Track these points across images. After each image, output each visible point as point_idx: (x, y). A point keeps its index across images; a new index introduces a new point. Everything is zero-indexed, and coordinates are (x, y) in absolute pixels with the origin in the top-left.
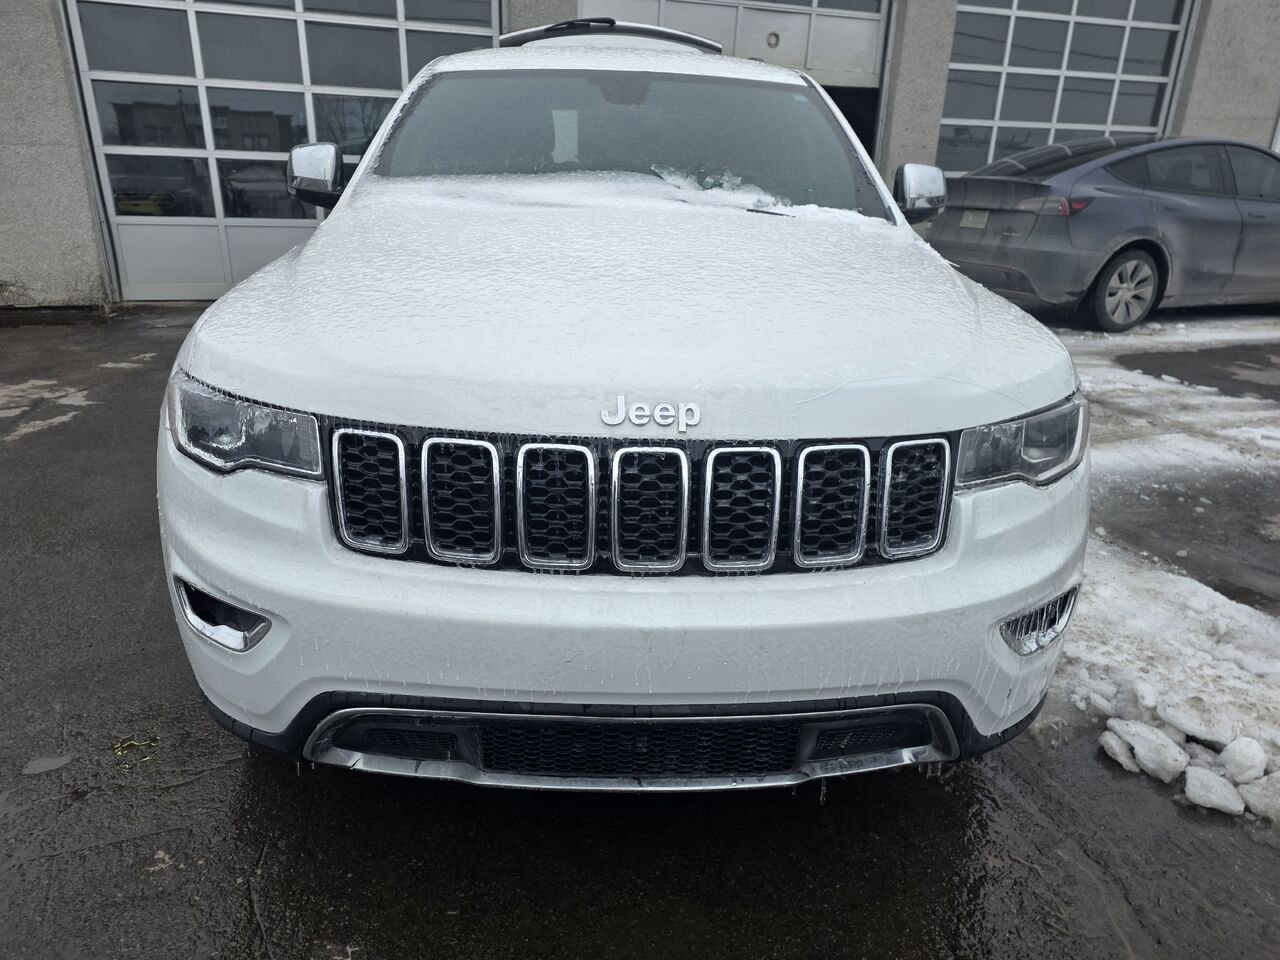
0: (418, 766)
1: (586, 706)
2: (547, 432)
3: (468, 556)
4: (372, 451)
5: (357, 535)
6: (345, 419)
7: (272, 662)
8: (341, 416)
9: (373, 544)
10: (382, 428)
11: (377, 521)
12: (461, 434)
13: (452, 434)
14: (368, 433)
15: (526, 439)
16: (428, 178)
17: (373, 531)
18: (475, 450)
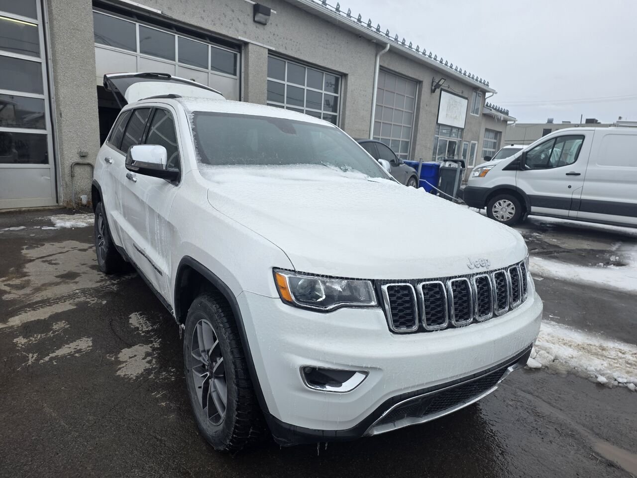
0: (394, 425)
1: (474, 375)
2: (457, 274)
3: (436, 327)
4: (398, 292)
5: (397, 327)
6: (391, 280)
7: (369, 391)
8: (389, 279)
9: (404, 329)
10: (405, 281)
11: (403, 319)
12: (432, 280)
13: (429, 280)
14: (400, 284)
15: (450, 278)
16: (225, 166)
17: (403, 324)
18: (435, 285)
